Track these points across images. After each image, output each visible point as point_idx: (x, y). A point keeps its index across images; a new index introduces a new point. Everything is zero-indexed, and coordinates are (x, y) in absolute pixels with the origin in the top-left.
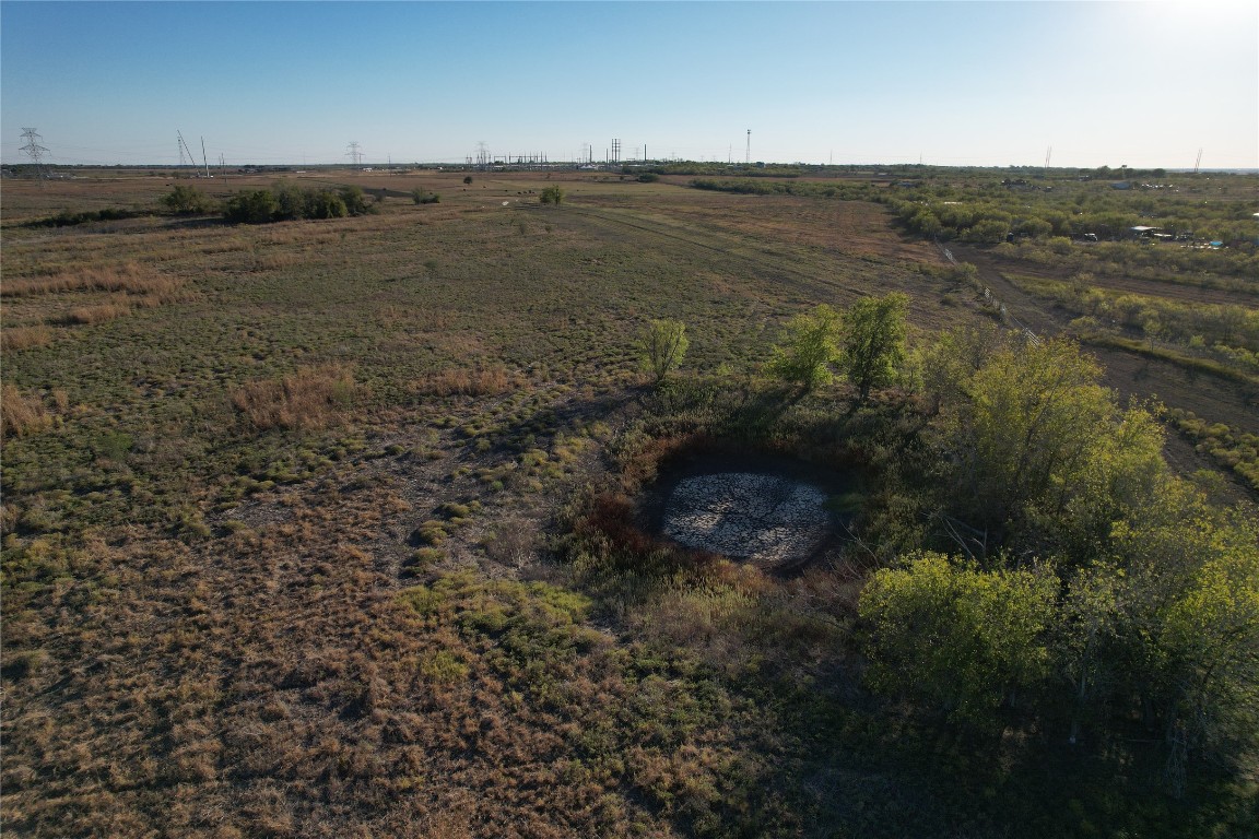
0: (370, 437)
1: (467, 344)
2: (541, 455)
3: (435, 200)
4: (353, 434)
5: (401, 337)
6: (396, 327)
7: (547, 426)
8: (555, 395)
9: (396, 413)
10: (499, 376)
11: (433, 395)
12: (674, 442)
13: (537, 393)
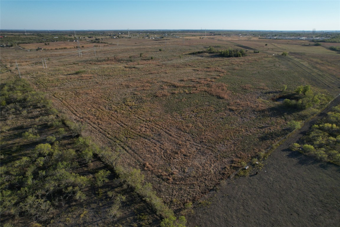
0: (254, 91)
1: (262, 84)
2: (268, 95)
3: (258, 52)
4: (253, 91)
5: (255, 82)
6: (255, 81)
7: (269, 93)
8: (271, 90)
9: (256, 89)
10: (266, 88)
11: (259, 89)
12: (281, 96)
13: (269, 90)
